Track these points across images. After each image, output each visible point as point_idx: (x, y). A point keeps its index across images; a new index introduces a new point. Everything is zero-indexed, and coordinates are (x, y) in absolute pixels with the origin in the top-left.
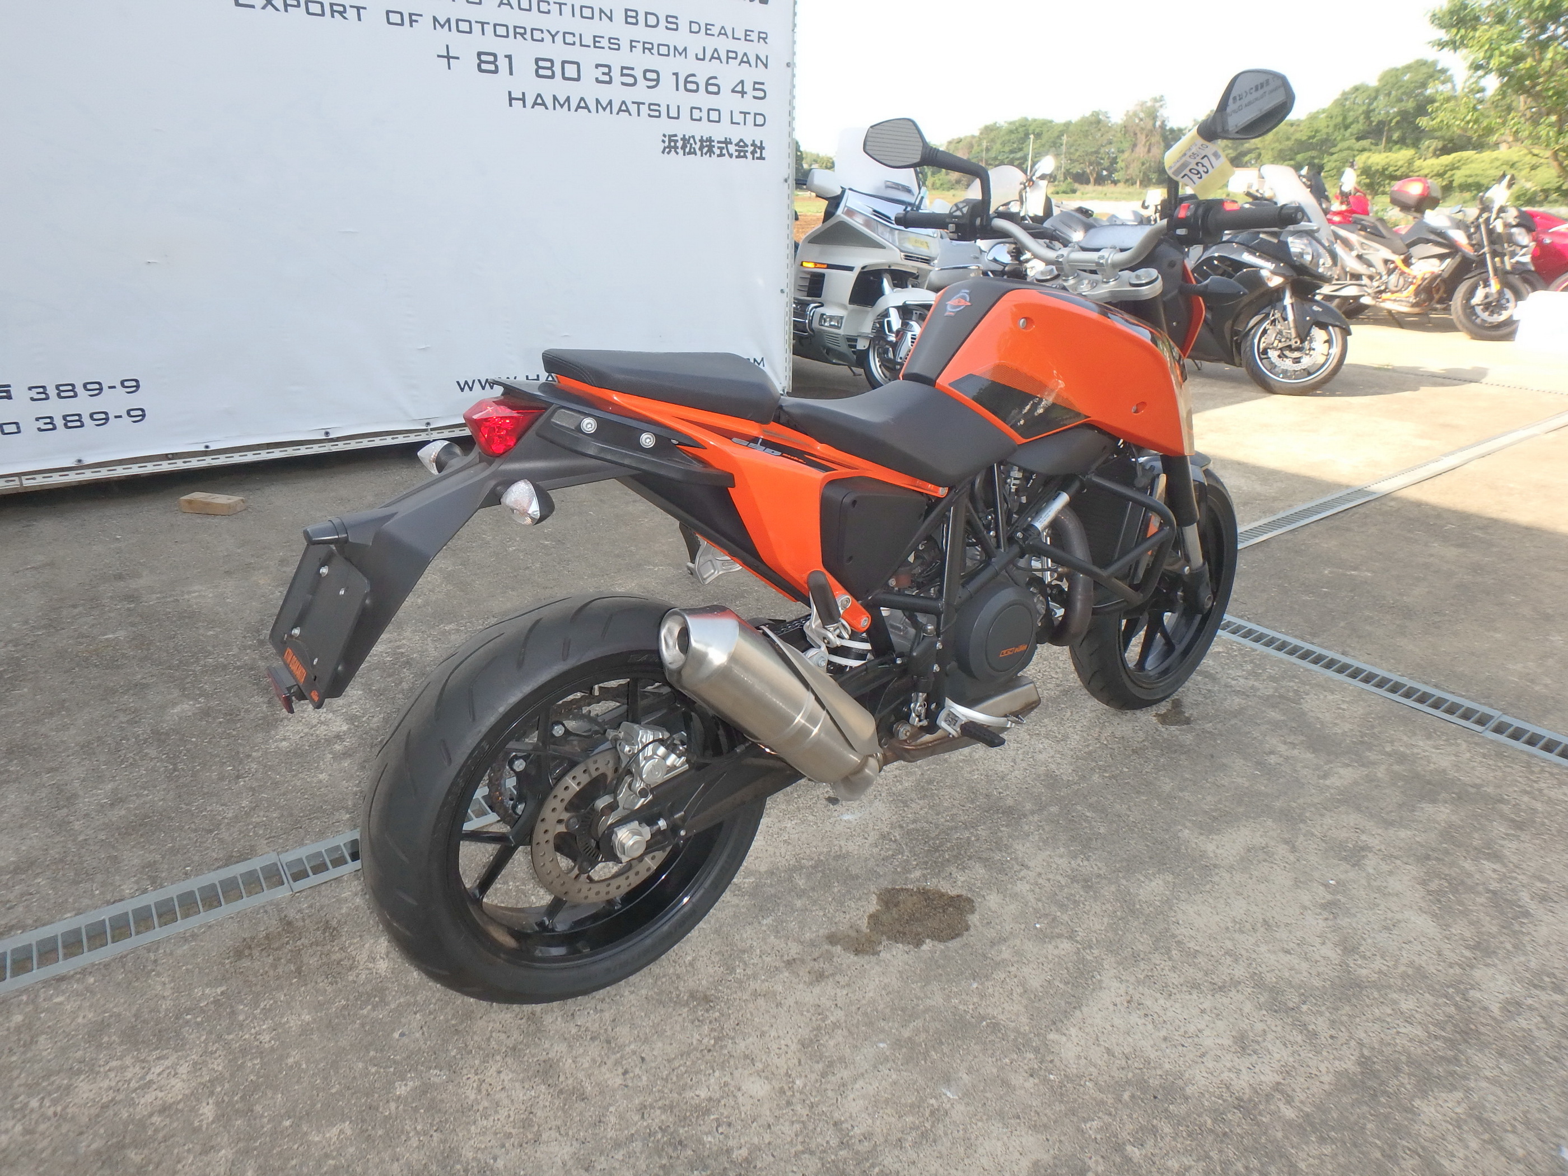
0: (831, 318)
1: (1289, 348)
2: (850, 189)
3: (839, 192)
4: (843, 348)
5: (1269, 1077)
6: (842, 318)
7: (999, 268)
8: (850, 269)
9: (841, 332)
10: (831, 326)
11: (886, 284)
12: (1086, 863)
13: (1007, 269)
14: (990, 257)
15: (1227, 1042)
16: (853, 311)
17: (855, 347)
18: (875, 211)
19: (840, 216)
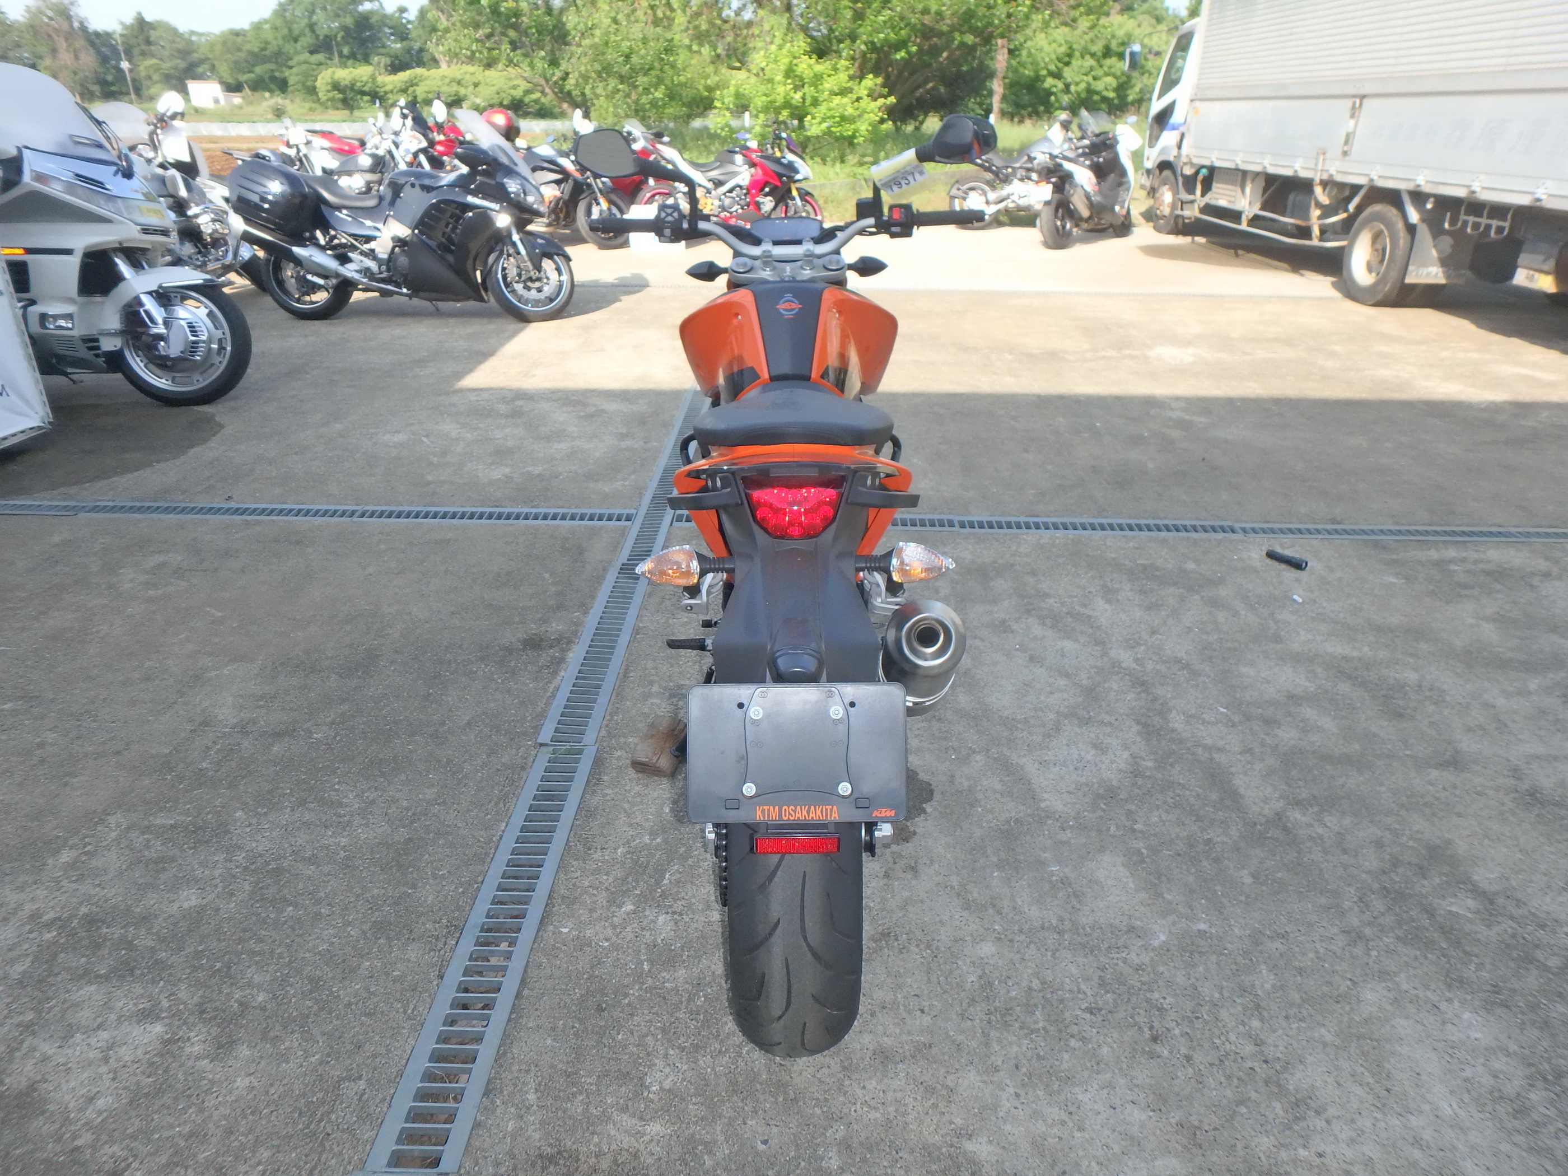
0: (56, 317)
1: (531, 279)
2: (27, 148)
4: (83, 353)
5: (1126, 754)
6: (71, 315)
8: (68, 252)
9: (76, 332)
10: (59, 327)
11: (122, 266)
15: (1093, 752)
16: (85, 304)
17: (98, 348)
18: (78, 175)
19: (28, 184)
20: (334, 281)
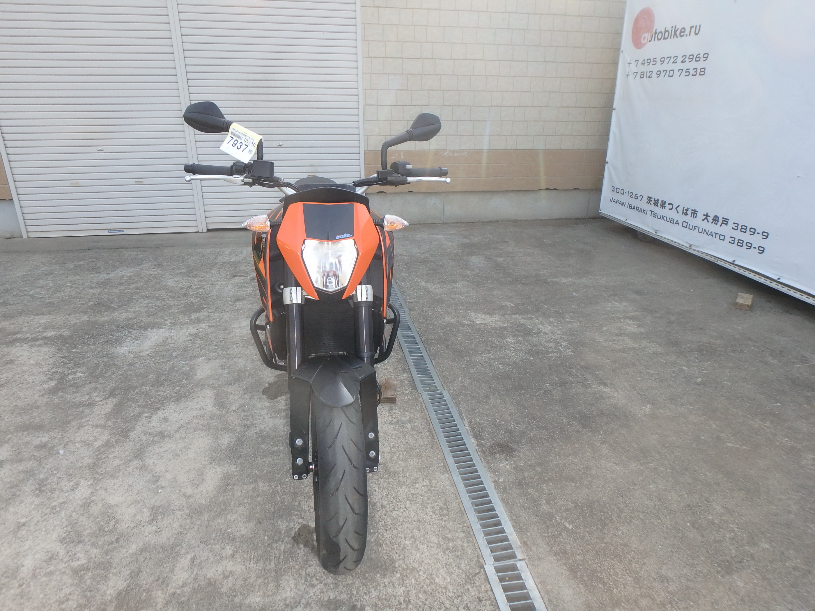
12: (255, 431)
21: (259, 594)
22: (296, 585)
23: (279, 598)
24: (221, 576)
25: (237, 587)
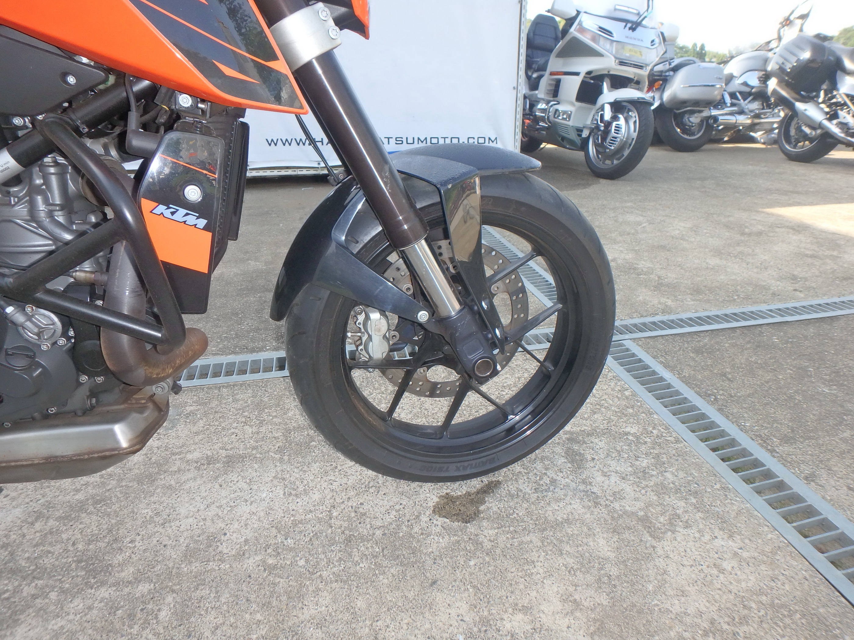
0: (565, 112)
2: (585, 12)
3: (574, 13)
4: (573, 136)
6: (571, 112)
7: (747, 90)
8: (577, 74)
9: (570, 123)
10: (563, 119)
11: (605, 86)
13: (753, 90)
14: (740, 81)
16: (580, 107)
17: (581, 135)
18: (600, 28)
19: (572, 32)
20: (819, 131)
21: (591, 544)
22: (558, 500)
23: (588, 516)
24: (578, 614)
25: (590, 578)
